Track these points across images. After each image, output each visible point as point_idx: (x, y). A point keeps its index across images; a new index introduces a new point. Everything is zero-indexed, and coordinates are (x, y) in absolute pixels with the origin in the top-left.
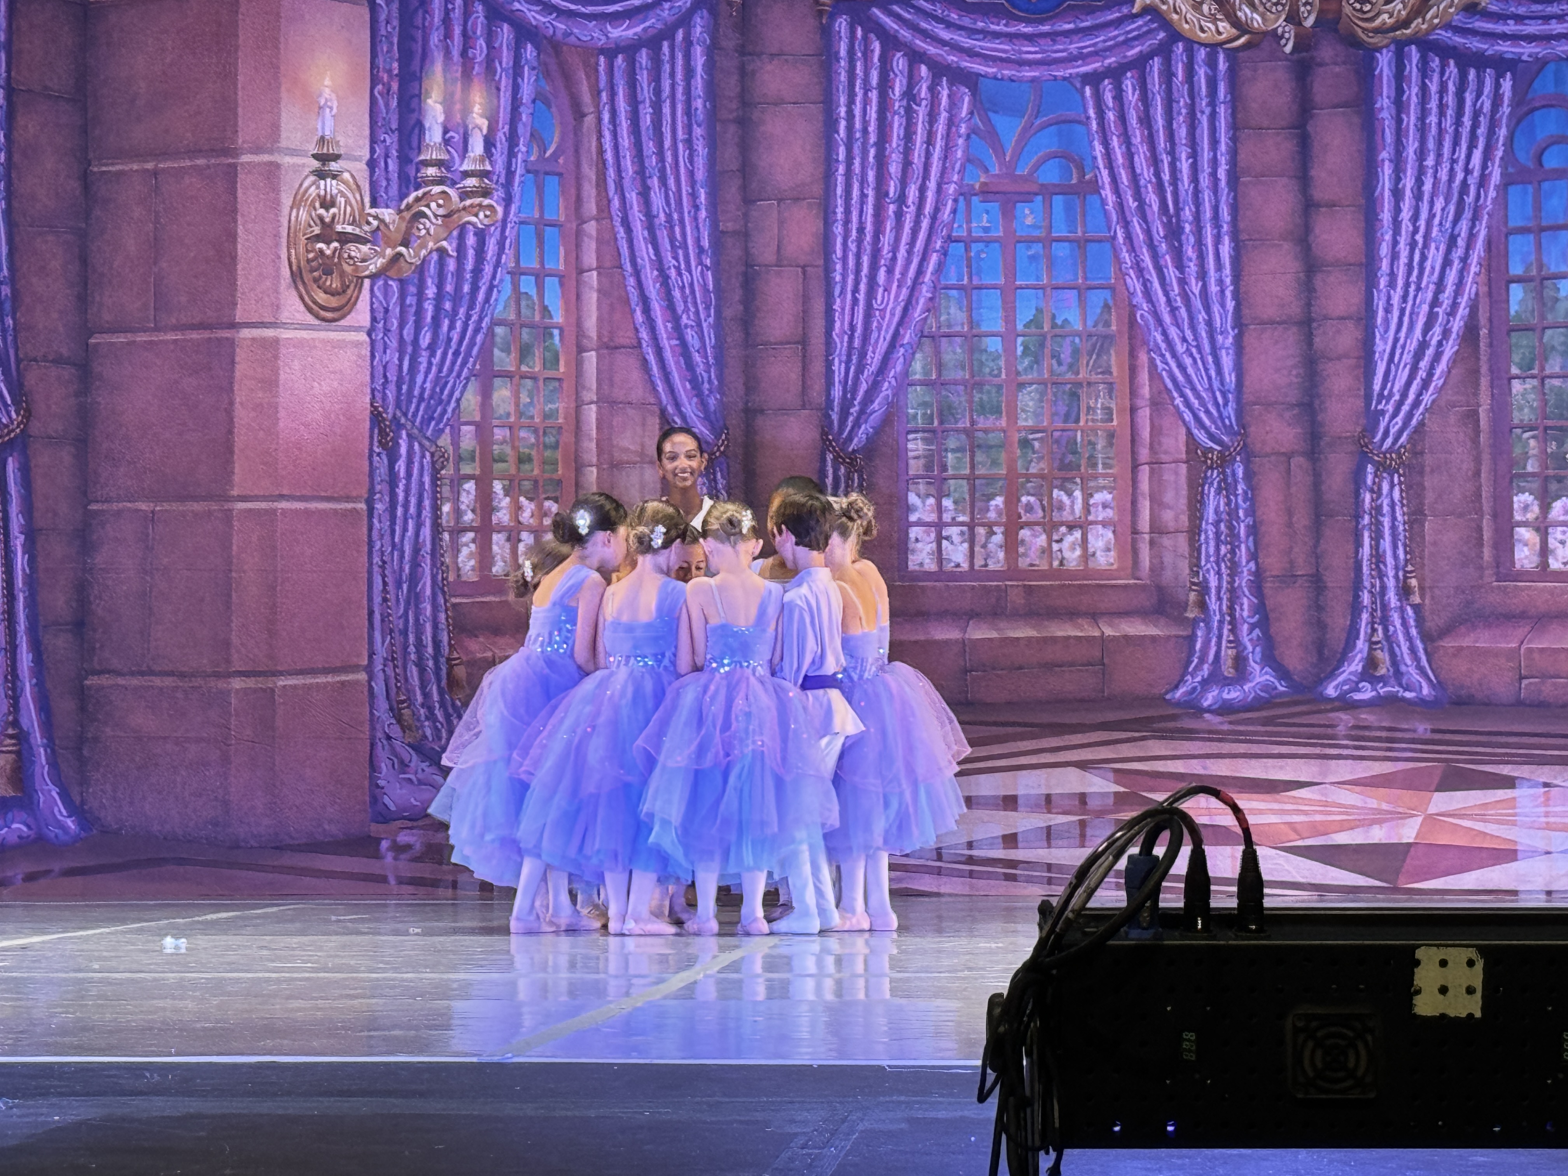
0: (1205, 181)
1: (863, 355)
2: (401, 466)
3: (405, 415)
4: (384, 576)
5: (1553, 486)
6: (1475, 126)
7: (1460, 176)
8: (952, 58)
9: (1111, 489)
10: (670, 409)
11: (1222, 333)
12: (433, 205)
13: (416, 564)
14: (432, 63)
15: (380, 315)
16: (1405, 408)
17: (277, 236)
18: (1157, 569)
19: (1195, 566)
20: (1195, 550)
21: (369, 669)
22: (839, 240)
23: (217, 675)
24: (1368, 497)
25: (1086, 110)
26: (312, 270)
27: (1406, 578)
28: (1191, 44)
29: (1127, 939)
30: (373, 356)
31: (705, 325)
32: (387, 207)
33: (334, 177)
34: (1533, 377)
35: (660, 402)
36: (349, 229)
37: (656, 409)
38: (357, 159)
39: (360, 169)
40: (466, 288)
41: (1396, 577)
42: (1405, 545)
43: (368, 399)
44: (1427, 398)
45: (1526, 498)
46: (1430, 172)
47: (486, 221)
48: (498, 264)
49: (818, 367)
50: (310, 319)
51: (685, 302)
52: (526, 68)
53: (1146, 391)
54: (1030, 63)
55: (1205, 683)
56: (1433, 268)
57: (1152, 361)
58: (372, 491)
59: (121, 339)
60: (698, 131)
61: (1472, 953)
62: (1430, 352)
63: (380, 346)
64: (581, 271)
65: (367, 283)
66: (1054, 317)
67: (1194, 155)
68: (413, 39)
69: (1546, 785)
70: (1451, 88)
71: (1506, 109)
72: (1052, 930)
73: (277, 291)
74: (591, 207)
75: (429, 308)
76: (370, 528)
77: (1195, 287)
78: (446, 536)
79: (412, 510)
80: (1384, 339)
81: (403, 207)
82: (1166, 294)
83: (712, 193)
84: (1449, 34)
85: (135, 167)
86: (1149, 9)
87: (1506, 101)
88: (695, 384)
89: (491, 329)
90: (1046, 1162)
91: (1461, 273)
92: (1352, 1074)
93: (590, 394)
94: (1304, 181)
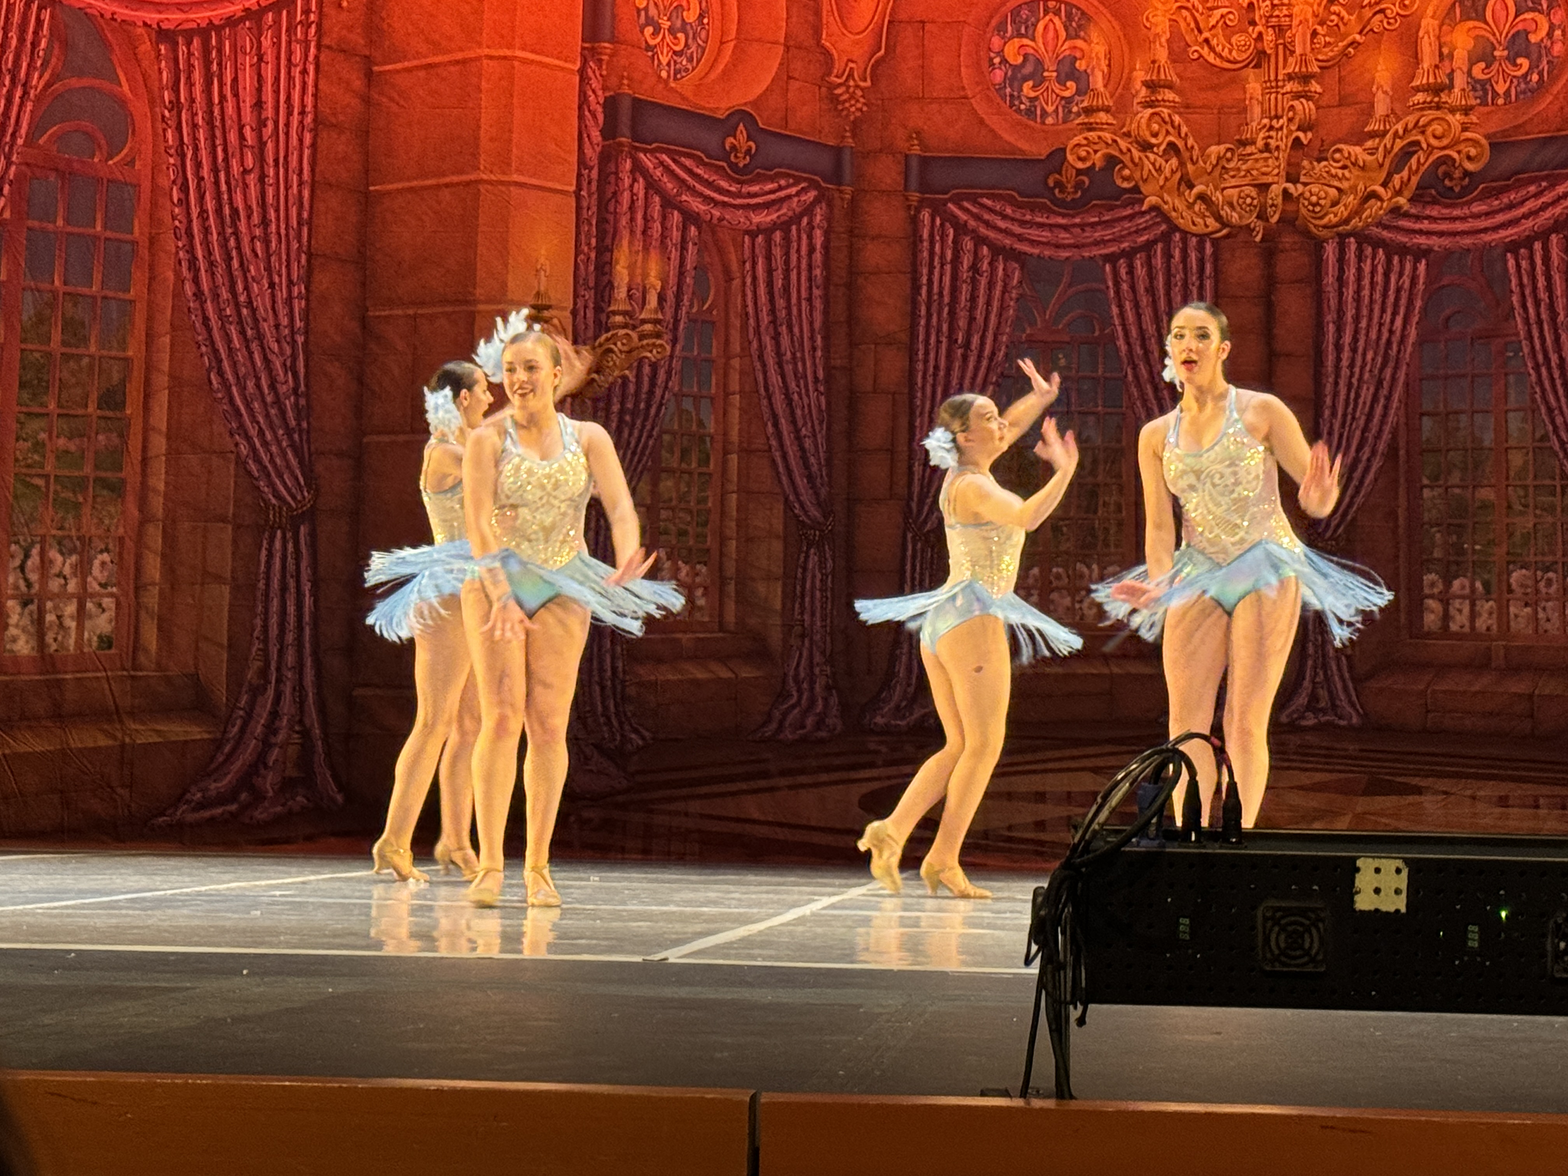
5: (1454, 568)
6: (1397, 299)
7: (1385, 335)
8: (1007, 242)
10: (791, 498)
12: (619, 344)
14: (620, 241)
22: (920, 375)
25: (1105, 281)
28: (1185, 234)
31: (819, 436)
32: (585, 344)
34: (1439, 486)
35: (784, 492)
37: (781, 497)
38: (564, 309)
39: (566, 316)
40: (642, 406)
44: (1359, 500)
45: (1432, 577)
46: (1363, 332)
47: (658, 356)
48: (666, 387)
49: (902, 468)
51: (804, 418)
52: (690, 244)
54: (1065, 247)
56: (1364, 403)
59: (386, 438)
61: (1399, 863)
64: (727, 394)
68: (607, 222)
69: (1445, 793)
70: (1380, 269)
71: (1421, 286)
74: (736, 347)
81: (596, 344)
83: (826, 338)
84: (1379, 230)
85: (400, 312)
86: (1154, 208)
87: (1421, 281)
88: (810, 478)
89: (660, 436)
90: (1075, 1013)
91: (1386, 407)
92: (1307, 953)
93: (732, 486)
94: (1268, 337)
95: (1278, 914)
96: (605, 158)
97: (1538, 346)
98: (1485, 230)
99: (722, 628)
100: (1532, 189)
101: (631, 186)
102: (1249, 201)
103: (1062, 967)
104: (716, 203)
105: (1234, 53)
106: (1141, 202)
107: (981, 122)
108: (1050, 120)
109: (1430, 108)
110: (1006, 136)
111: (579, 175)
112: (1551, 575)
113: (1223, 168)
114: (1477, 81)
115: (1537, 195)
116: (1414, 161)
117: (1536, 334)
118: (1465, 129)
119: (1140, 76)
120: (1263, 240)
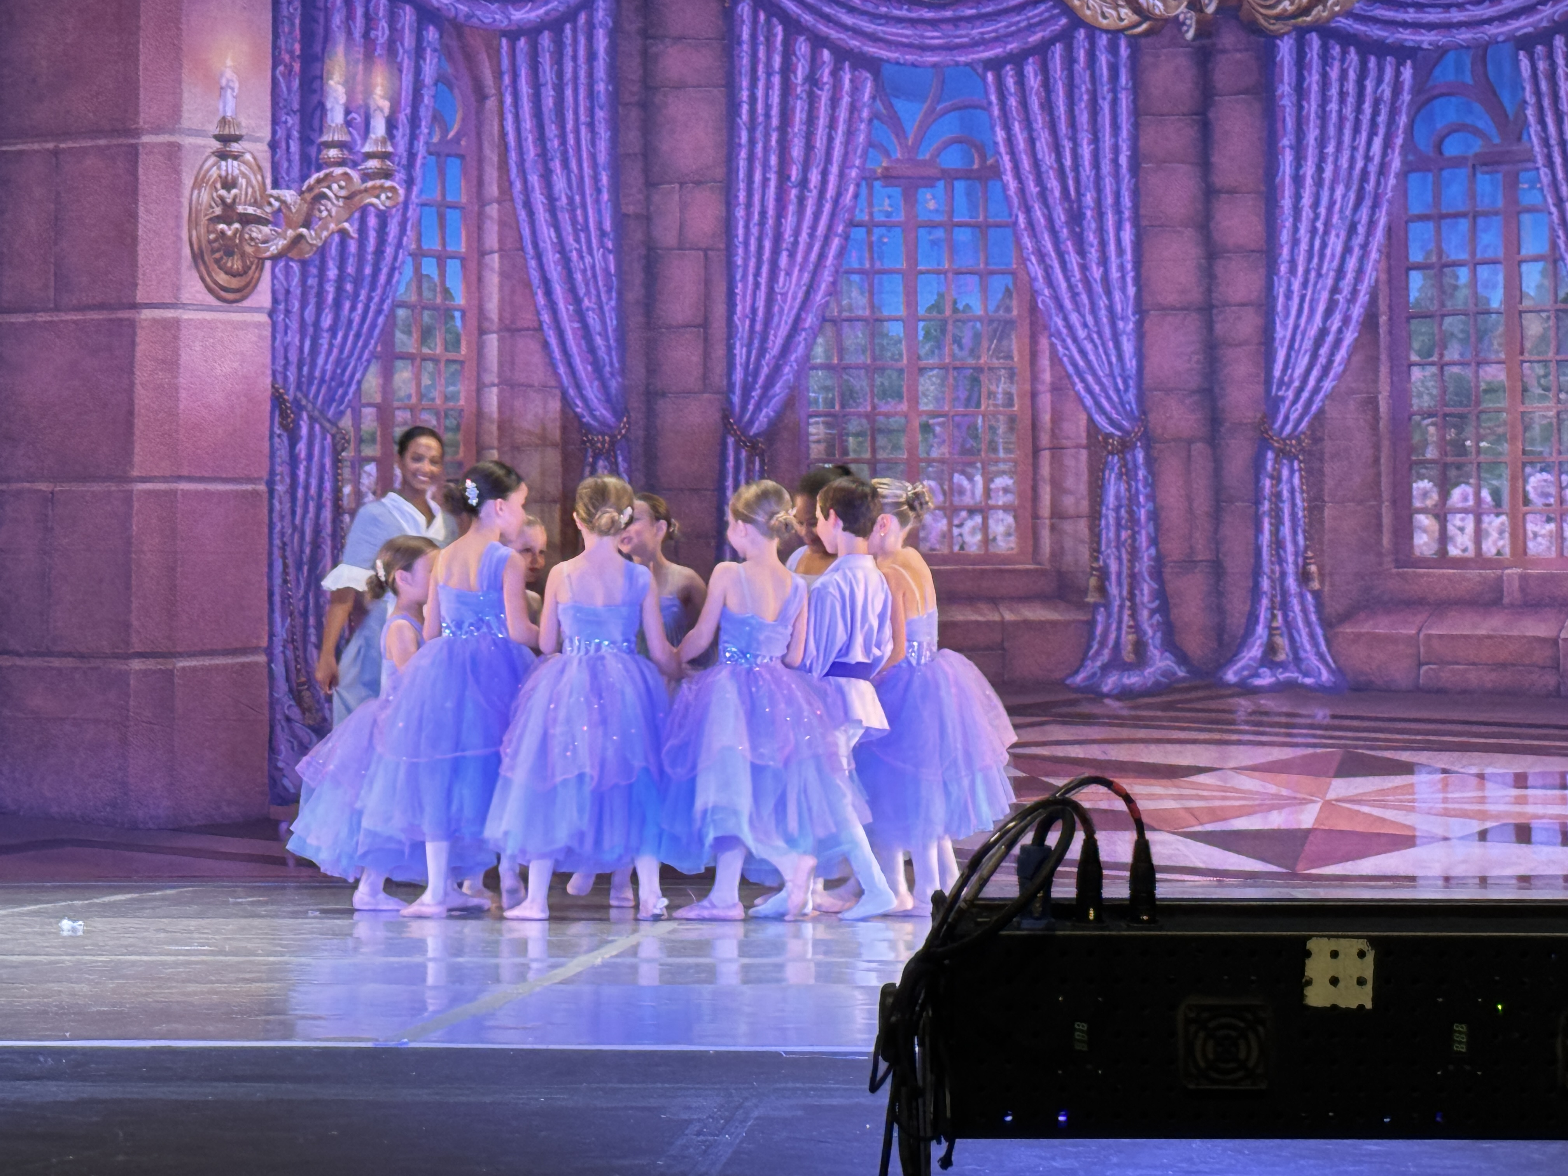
0: (1106, 167)
1: (764, 339)
2: (302, 448)
3: (306, 396)
4: (284, 558)
5: (1452, 474)
6: (1375, 113)
7: (1360, 164)
8: (855, 43)
9: (1010, 473)
10: (572, 392)
11: (1122, 319)
12: (335, 186)
14: (334, 44)
15: (281, 297)
16: (1305, 395)
17: (178, 217)
18: (1057, 554)
19: (1096, 552)
20: (1096, 535)
21: (269, 651)
22: (741, 224)
23: (117, 656)
24: (1267, 483)
25: (987, 93)
26: (213, 251)
27: (1305, 565)
28: (1093, 31)
29: (1019, 929)
30: (274, 338)
31: (606, 308)
32: (288, 188)
33: (235, 158)
34: (1432, 364)
35: (561, 384)
36: (250, 210)
37: (558, 392)
38: (258, 140)
39: (262, 150)
40: (368, 270)
41: (1296, 563)
42: (1304, 531)
43: (269, 380)
44: (1327, 385)
45: (1426, 484)
46: (1330, 160)
47: (388, 203)
48: (399, 245)
49: (719, 351)
50: (211, 300)
51: (587, 285)
52: (429, 50)
53: (1047, 376)
54: (933, 49)
55: (1106, 669)
56: (1333, 255)
57: (1052, 346)
58: (272, 473)
59: (21, 319)
60: (600, 114)
61: (1362, 944)
62: (1330, 339)
63: (280, 327)
64: (482, 253)
65: (268, 264)
66: (955, 303)
67: (1096, 140)
68: (316, 21)
69: (1445, 771)
70: (1352, 75)
71: (1406, 97)
72: (944, 920)
73: (178, 271)
74: (493, 189)
75: (330, 288)
76: (271, 510)
77: (1096, 273)
79: (313, 492)
80: (1284, 326)
81: (304, 188)
82: (1067, 279)
83: (614, 176)
84: (1350, 22)
85: (36, 146)
87: (1407, 86)
88: (597, 368)
89: (392, 311)
91: (1361, 260)
92: (1243, 1065)
93: (491, 377)
94: (1205, 165)
95: (1206, 1015)
97: (1560, 175)
98: (1489, 21)
103: (921, 1092)
120: (1198, 35)
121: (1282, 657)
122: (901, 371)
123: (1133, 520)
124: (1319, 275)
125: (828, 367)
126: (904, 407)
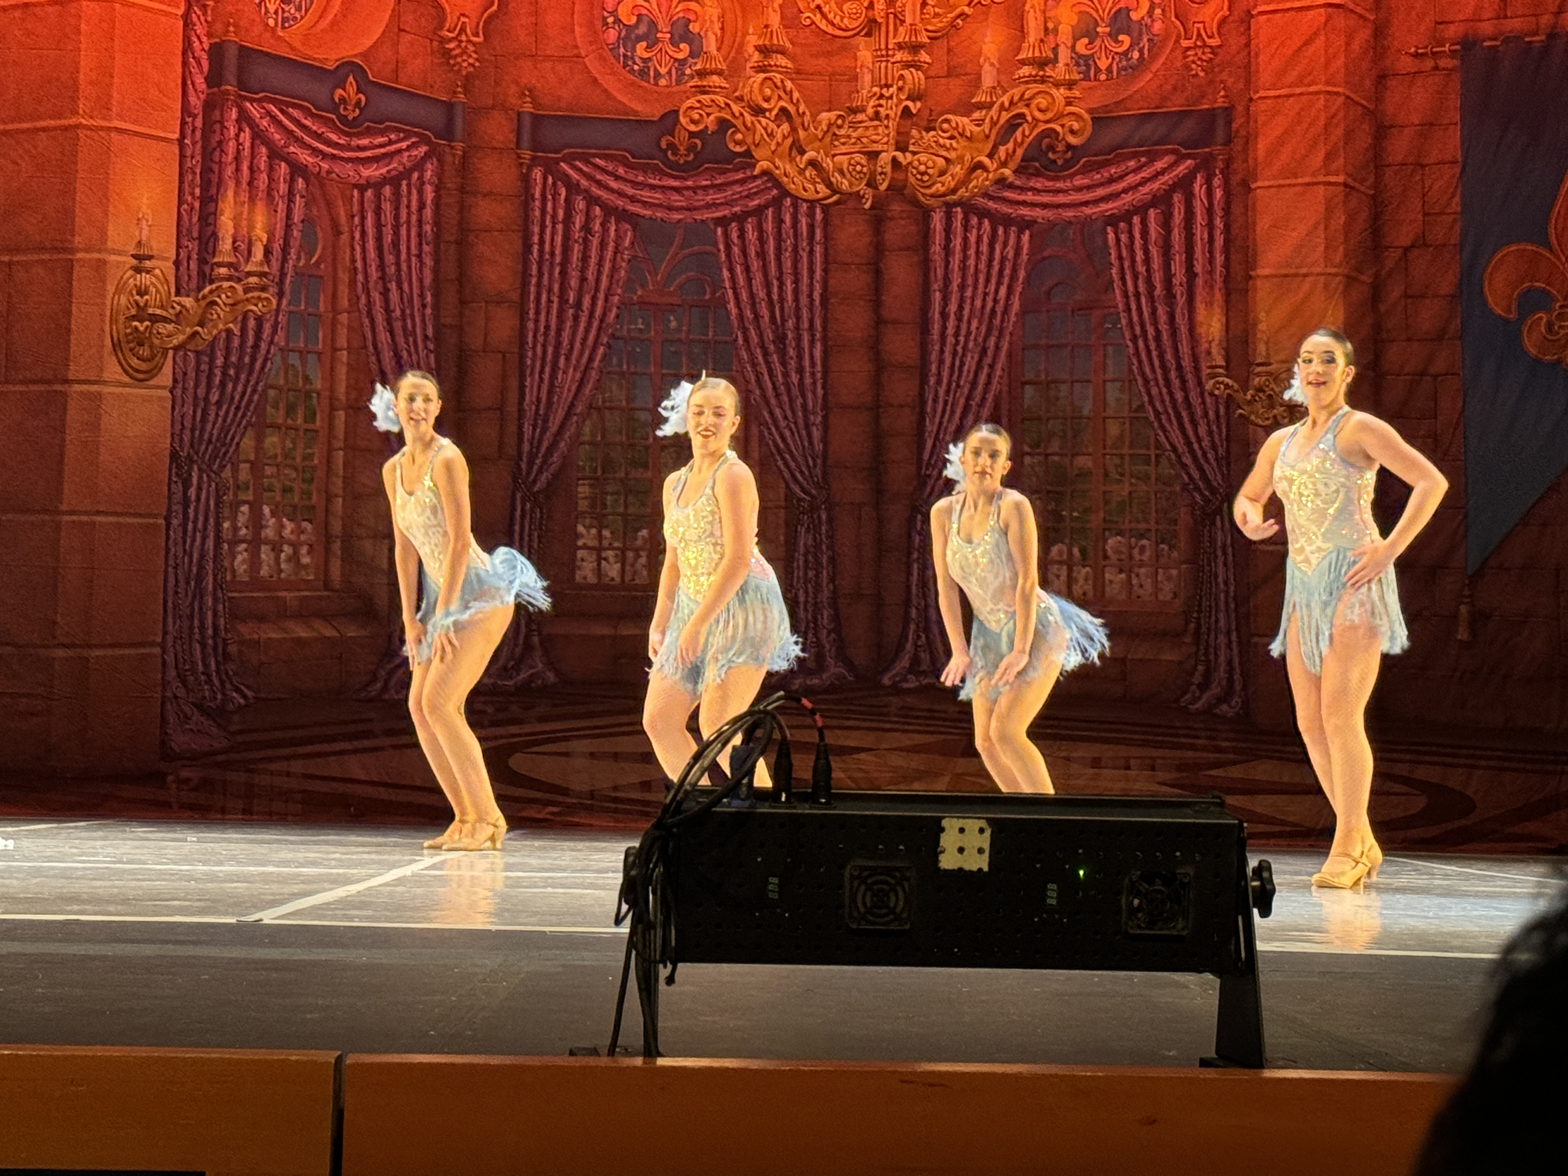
0: (804, 300)
1: (546, 421)
2: (192, 492)
3: (197, 454)
4: (176, 575)
6: (1002, 269)
7: (990, 304)
8: (620, 202)
11: (813, 414)
12: (223, 296)
13: (201, 567)
14: (226, 191)
15: (180, 377)
17: (102, 315)
21: (163, 646)
22: (531, 335)
23: (45, 647)
24: (917, 539)
25: (716, 244)
26: (128, 342)
28: (796, 199)
29: (727, 807)
30: (173, 408)
32: (188, 296)
33: (148, 272)
34: (1039, 454)
36: (158, 312)
38: (166, 259)
39: (169, 267)
40: (247, 359)
43: (169, 441)
46: (969, 301)
47: (264, 310)
48: (271, 342)
50: (127, 379)
52: (298, 196)
54: (677, 209)
56: (969, 371)
57: (761, 432)
58: (169, 509)
61: (983, 823)
63: (179, 401)
64: (335, 350)
65: (171, 352)
67: (796, 282)
68: (212, 171)
70: (985, 239)
71: (1024, 257)
73: (101, 357)
74: (345, 303)
75: (218, 372)
76: (167, 539)
77: (795, 378)
78: (226, 546)
79: (200, 525)
80: (933, 424)
81: (200, 296)
82: (773, 384)
83: (436, 296)
84: (985, 201)
86: (765, 173)
87: (1025, 251)
89: (265, 391)
90: (664, 972)
91: (989, 376)
92: (892, 911)
93: (338, 444)
94: (877, 303)
95: (866, 873)
96: (209, 106)
97: (1135, 318)
98: (1086, 203)
99: (327, 586)
100: (1132, 164)
101: (237, 135)
102: (858, 168)
103: (650, 926)
104: (325, 156)
105: (846, 21)
106: (754, 166)
107: (596, 79)
108: (663, 82)
109: (1035, 82)
110: (620, 97)
111: (183, 123)
112: (1144, 542)
113: (835, 134)
114: (1080, 56)
115: (1136, 171)
116: (1018, 134)
117: (1134, 307)
118: (1069, 104)
119: (753, 40)
120: (872, 207)
121: (924, 667)
122: (647, 448)
123: (818, 563)
124: (958, 386)
125: (592, 443)
126: (649, 474)
